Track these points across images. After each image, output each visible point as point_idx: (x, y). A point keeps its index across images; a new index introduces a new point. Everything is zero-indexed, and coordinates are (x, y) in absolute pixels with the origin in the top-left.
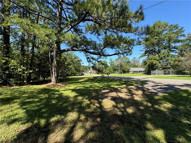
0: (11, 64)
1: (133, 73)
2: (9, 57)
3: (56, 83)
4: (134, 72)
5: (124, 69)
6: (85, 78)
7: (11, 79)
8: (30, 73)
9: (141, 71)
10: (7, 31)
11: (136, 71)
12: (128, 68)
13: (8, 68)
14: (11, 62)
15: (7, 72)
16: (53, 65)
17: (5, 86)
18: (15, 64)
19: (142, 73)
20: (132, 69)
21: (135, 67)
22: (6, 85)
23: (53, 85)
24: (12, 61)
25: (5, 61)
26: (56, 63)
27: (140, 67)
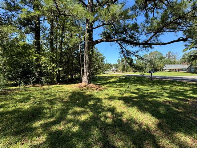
0: (42, 61)
1: (168, 72)
2: (40, 53)
3: (89, 83)
4: (170, 70)
5: (156, 66)
6: (113, 77)
7: (43, 78)
8: (59, 71)
9: (182, 69)
10: (37, 25)
11: (173, 70)
12: (162, 65)
13: (39, 66)
14: (42, 59)
15: (39, 70)
16: (84, 60)
17: (37, 85)
18: (46, 61)
19: (184, 72)
20: (168, 67)
21: (171, 64)
22: (39, 84)
23: (85, 86)
24: (43, 57)
25: (36, 58)
26: (88, 58)
27: (178, 64)
